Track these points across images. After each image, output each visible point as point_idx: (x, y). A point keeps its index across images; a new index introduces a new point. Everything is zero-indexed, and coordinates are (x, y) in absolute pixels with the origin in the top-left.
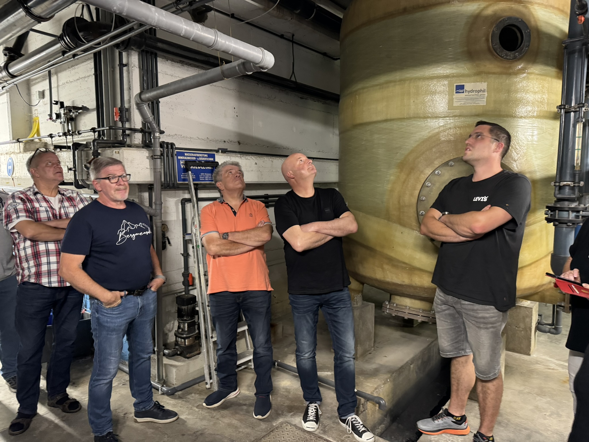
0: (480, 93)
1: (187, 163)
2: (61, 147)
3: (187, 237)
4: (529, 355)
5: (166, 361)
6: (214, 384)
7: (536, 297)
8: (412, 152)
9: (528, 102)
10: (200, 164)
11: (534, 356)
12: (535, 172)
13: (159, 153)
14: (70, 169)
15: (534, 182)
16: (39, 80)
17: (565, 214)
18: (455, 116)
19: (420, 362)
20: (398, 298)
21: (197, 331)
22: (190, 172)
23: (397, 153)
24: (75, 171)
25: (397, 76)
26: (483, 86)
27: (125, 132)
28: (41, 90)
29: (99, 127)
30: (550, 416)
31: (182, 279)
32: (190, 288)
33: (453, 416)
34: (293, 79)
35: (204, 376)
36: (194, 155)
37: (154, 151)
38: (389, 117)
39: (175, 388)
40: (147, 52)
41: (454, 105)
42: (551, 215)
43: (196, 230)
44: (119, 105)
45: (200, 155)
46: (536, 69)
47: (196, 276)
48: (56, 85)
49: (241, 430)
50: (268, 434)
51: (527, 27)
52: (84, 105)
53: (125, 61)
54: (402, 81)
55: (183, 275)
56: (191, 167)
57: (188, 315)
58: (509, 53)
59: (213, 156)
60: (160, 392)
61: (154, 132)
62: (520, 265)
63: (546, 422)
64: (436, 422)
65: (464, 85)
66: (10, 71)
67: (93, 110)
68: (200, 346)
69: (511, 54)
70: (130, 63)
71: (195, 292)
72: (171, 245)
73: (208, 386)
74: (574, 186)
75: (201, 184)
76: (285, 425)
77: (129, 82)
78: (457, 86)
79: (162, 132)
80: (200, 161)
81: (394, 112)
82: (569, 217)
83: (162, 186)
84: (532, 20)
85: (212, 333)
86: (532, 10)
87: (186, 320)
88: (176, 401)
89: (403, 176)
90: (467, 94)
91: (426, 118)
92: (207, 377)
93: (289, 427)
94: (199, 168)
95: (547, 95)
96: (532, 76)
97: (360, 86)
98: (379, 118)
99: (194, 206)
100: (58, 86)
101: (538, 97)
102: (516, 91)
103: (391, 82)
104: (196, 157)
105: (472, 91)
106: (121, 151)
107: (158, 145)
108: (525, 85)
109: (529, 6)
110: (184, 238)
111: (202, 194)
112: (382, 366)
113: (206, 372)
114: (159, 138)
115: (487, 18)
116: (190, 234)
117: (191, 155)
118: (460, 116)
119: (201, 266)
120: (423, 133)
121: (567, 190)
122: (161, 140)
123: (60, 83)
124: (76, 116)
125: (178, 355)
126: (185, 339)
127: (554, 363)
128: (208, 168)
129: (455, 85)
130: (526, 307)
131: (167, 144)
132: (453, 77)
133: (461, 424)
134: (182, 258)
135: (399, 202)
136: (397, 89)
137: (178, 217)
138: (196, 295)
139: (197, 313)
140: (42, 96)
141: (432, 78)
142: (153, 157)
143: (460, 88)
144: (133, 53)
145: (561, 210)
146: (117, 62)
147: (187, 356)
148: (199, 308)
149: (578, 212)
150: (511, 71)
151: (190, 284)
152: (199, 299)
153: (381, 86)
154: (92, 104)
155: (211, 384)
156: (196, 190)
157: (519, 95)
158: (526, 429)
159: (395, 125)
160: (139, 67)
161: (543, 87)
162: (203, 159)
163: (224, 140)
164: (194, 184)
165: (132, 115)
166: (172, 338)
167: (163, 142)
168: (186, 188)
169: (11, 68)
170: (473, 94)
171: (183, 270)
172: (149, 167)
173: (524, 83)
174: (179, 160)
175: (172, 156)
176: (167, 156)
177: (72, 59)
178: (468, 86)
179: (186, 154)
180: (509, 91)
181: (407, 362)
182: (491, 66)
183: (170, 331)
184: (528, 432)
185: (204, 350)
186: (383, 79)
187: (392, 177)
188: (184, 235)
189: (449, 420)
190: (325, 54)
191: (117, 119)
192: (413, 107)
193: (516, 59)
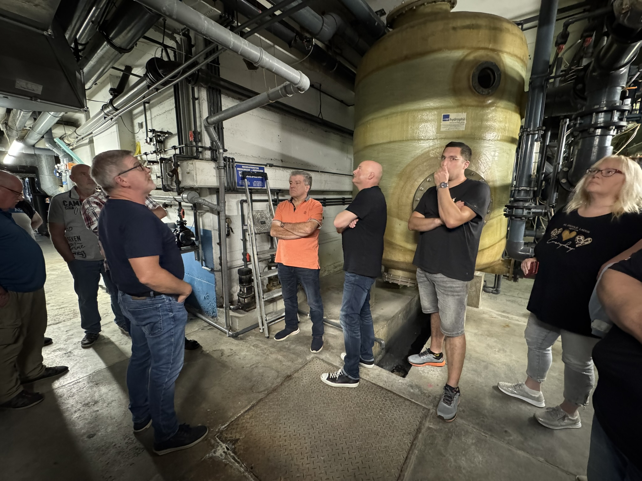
0: (460, 121)
1: (244, 173)
2: (154, 162)
3: (245, 228)
4: (477, 307)
5: (231, 313)
6: (265, 330)
7: (489, 270)
8: (409, 165)
9: (495, 129)
10: (253, 174)
11: (481, 308)
12: (496, 181)
13: (222, 165)
14: (159, 177)
15: (494, 189)
16: (138, 115)
17: (520, 211)
18: (442, 138)
19: (405, 312)
20: (394, 270)
21: (253, 293)
22: (246, 180)
23: (398, 166)
24: (162, 179)
25: (400, 108)
26: (464, 115)
27: (198, 149)
28: (140, 122)
29: (180, 144)
30: (498, 351)
31: (242, 257)
32: (248, 263)
33: (434, 354)
34: (320, 117)
35: (258, 324)
36: (249, 167)
37: (219, 163)
38: (392, 140)
39: (238, 332)
40: (213, 89)
41: (441, 130)
42: (509, 212)
43: (251, 222)
44: (193, 129)
45: (254, 168)
46: (502, 104)
47: (252, 255)
48: (150, 118)
49: (284, 363)
50: (304, 366)
51: (498, 69)
52: (169, 131)
53: (196, 96)
54: (402, 112)
55: (243, 254)
56: (247, 177)
57: (246, 282)
58: (484, 90)
59: (263, 169)
60: (227, 335)
61: (219, 148)
62: (479, 249)
63: (496, 356)
64: (422, 357)
65: (449, 115)
66: (115, 106)
67: (175, 135)
68: (255, 303)
69: (486, 91)
70: (200, 97)
71: (250, 266)
72: (233, 233)
73: (261, 331)
74: (530, 190)
75: (254, 189)
76: (315, 359)
77: (200, 112)
78: (444, 115)
79: (225, 151)
80: (253, 172)
81: (396, 136)
82: (523, 213)
83: (225, 189)
84: (502, 65)
85: (263, 295)
86: (502, 58)
87: (245, 286)
88: (239, 341)
89: (402, 183)
90: (451, 121)
91: (419, 140)
92: (260, 325)
93: (318, 361)
94: (253, 177)
95: (508, 124)
96: (499, 109)
97: (370, 117)
98: (385, 141)
99: (249, 205)
100: (151, 119)
101: (502, 125)
102: (487, 120)
103: (394, 113)
104: (251, 169)
105: (455, 119)
106: (194, 162)
107: (222, 159)
108: (494, 116)
109: (500, 54)
110: (242, 228)
111: (255, 197)
112: (380, 316)
113: (260, 321)
114: (223, 154)
115: (469, 62)
116: (247, 225)
117: (247, 167)
118: (445, 138)
119: (255, 248)
120: (417, 152)
121: (522, 193)
122: (224, 155)
123: (153, 116)
124: (164, 140)
125: (240, 309)
126: (244, 298)
127: (495, 313)
128: (259, 177)
129: (443, 115)
130: (477, 276)
131: (229, 158)
132: (442, 108)
133: (439, 359)
134: (242, 242)
135: (398, 203)
136: (399, 118)
137: (238, 213)
138: (252, 268)
139: (253, 280)
140: (140, 126)
141: (424, 110)
142: (218, 168)
143: (446, 117)
144: (202, 89)
145: (517, 208)
146: (191, 97)
147: (247, 310)
148: (254, 277)
149: (530, 209)
150: (484, 104)
151: (248, 260)
152: (254, 271)
153: (387, 116)
154: (174, 130)
155: (263, 329)
156: (251, 193)
157: (489, 123)
158: (484, 361)
159: (396, 146)
160: (208, 101)
161: (506, 118)
162: (256, 170)
163: (271, 158)
164: (249, 189)
165: (203, 137)
166: (236, 298)
167: (226, 157)
168: (243, 192)
169: (115, 103)
170: (455, 121)
171: (242, 251)
172: (215, 175)
173: (493, 114)
174: (238, 171)
175: (233, 168)
176: (229, 167)
177: (156, 93)
178: (452, 116)
179: (243, 167)
180: (482, 120)
181: (397, 313)
182: (470, 100)
183: (235, 292)
184: (485, 364)
185: (258, 307)
186: (387, 111)
187: (393, 184)
188: (242, 226)
189: (431, 356)
190: (342, 101)
191: (191, 139)
192: (410, 132)
193: (489, 95)
